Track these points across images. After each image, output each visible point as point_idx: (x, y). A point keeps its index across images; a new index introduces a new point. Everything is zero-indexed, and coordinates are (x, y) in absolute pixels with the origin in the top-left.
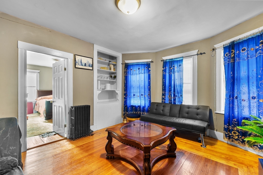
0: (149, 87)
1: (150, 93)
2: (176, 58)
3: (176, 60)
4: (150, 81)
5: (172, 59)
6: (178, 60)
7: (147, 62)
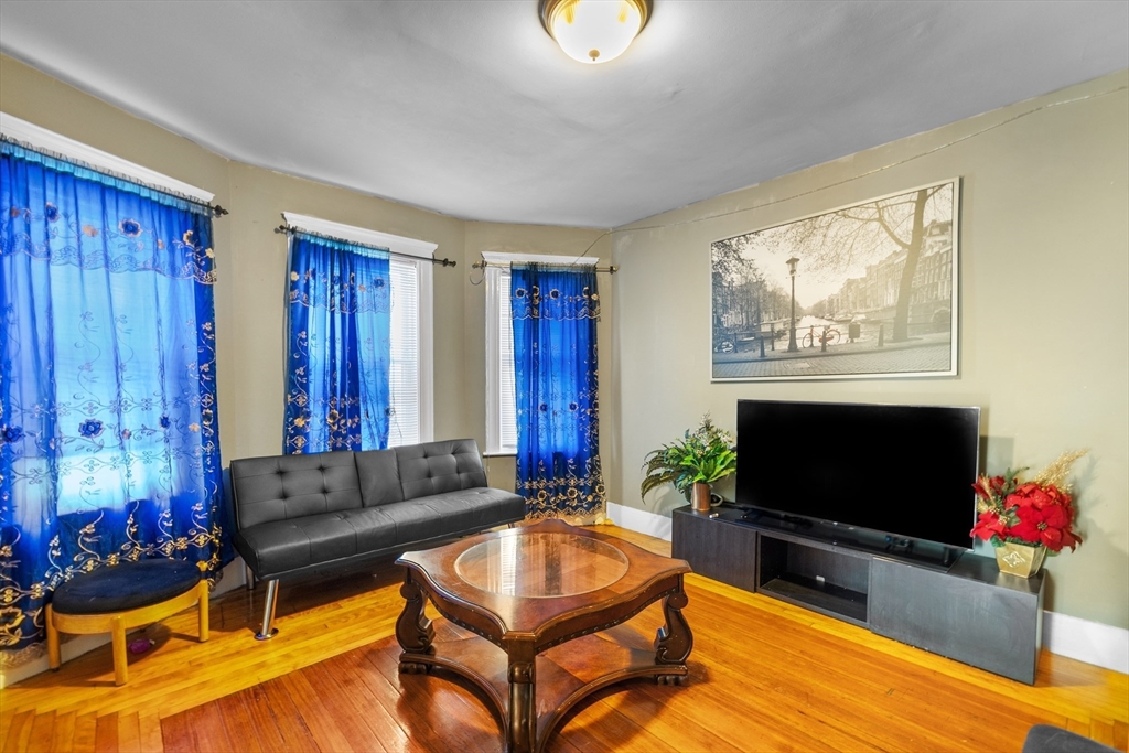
0: (205, 367)
1: (214, 406)
2: (363, 246)
3: (364, 253)
4: (209, 333)
5: (346, 243)
6: (370, 255)
7: (188, 201)
